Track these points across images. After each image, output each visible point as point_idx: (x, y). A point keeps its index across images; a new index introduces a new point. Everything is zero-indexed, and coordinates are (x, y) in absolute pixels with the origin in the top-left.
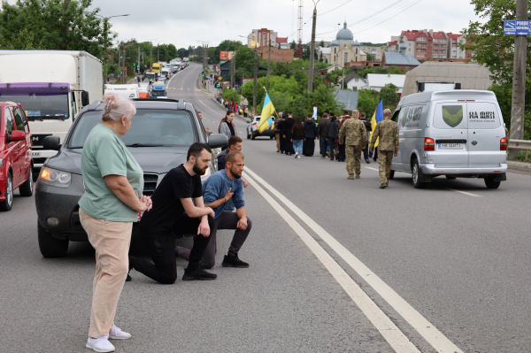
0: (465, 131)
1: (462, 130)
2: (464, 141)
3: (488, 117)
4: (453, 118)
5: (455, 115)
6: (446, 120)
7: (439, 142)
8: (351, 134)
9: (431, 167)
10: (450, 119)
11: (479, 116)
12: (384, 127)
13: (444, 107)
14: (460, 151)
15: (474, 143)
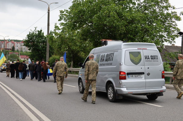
0: (143, 67)
1: (141, 67)
2: (143, 73)
3: (154, 58)
4: (136, 60)
5: (137, 58)
6: (132, 61)
7: (128, 74)
8: (60, 70)
9: (124, 90)
10: (134, 59)
11: (150, 58)
12: (91, 65)
13: (130, 53)
14: (141, 79)
15: (148, 74)
